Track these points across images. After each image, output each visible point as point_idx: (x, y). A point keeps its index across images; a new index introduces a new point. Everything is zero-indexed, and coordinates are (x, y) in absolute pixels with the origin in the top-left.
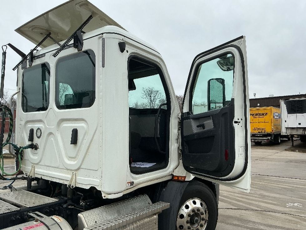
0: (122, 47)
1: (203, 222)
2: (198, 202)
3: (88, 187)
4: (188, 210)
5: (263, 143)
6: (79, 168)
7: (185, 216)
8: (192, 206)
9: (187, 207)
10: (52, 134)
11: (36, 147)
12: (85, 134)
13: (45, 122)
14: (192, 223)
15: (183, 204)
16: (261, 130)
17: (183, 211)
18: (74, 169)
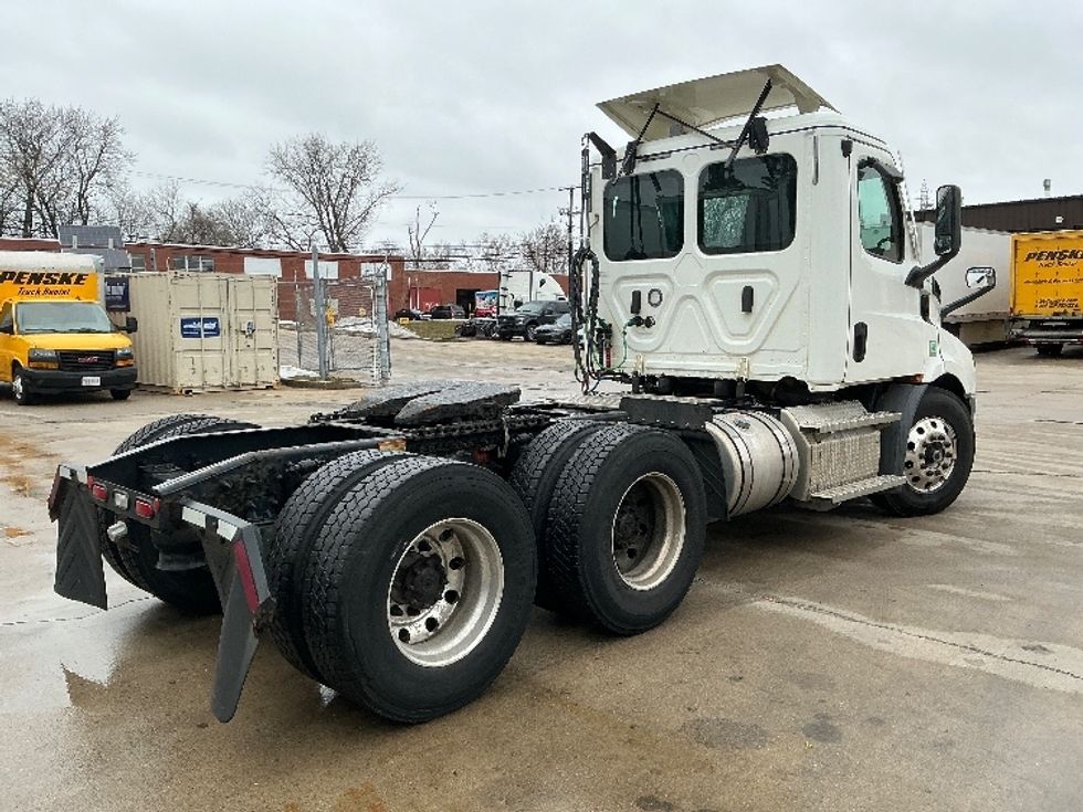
0: (846, 148)
1: (947, 461)
2: (940, 423)
3: (778, 378)
4: (923, 437)
5: (1066, 348)
6: (759, 349)
7: (916, 446)
8: (929, 430)
9: (921, 431)
10: (692, 297)
11: (649, 323)
12: (771, 294)
13: (674, 278)
14: (929, 459)
15: (914, 424)
16: (1062, 305)
17: (914, 437)
18: (746, 352)
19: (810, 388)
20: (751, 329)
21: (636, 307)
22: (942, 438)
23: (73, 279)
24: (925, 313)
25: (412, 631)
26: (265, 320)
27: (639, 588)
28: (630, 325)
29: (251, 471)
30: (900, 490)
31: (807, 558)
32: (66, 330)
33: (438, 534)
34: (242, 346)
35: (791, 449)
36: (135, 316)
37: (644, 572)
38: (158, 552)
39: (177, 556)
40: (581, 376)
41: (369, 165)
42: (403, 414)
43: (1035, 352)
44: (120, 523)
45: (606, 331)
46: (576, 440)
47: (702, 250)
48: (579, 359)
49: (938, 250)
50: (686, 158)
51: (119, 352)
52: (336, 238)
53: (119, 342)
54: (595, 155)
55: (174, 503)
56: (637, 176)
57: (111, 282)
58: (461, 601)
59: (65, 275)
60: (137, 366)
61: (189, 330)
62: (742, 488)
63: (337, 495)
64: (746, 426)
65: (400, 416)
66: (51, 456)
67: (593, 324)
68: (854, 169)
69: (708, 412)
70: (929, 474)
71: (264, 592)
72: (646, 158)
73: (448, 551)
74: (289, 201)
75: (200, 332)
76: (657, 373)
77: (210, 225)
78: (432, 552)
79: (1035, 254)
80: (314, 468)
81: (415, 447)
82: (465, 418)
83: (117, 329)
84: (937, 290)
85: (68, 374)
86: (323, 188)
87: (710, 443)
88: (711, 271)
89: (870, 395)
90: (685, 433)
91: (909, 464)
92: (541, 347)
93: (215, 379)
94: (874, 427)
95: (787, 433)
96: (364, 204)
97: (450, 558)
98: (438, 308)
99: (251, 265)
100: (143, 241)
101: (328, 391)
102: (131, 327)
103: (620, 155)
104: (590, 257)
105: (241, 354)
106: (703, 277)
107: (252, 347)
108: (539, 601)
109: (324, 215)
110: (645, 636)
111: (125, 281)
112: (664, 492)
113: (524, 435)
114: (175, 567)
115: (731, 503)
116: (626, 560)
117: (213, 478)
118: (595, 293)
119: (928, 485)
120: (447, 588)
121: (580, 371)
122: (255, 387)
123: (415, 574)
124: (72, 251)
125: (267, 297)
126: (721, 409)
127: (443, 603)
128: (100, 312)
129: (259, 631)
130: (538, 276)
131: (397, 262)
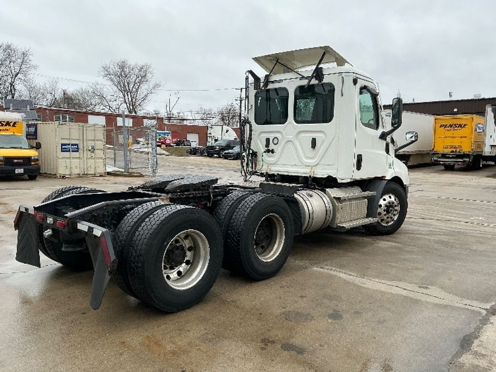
0: (355, 82)
1: (396, 213)
2: (393, 197)
3: (325, 176)
4: (385, 202)
5: (456, 167)
6: (318, 164)
7: (383, 206)
8: (388, 199)
9: (384, 200)
10: (291, 141)
11: (273, 151)
12: (323, 141)
13: (284, 133)
14: (388, 211)
15: (381, 197)
16: (454, 148)
17: (382, 202)
18: (312, 165)
19: (338, 181)
20: (315, 155)
21: (267, 145)
22: (393, 203)
23: (12, 124)
24: (387, 151)
25: (172, 276)
26: (100, 145)
27: (265, 261)
28: (265, 152)
29: (106, 209)
30: (375, 224)
31: (335, 251)
32: (9, 147)
33: (183, 237)
34: (89, 156)
35: (329, 206)
36: (40, 142)
37: (267, 255)
38: (62, 243)
39: (71, 245)
40: (243, 174)
41: (148, 75)
42: (168, 187)
43: (443, 168)
44: (49, 230)
45: (254, 154)
46: (240, 199)
47: (296, 122)
48: (243, 167)
49: (393, 125)
50: (290, 83)
51: (33, 158)
52: (131, 107)
53: (32, 153)
54: (251, 79)
55: (73, 222)
56: (269, 89)
57: (29, 126)
58: (192, 264)
59: (8, 122)
60: (40, 164)
61: (64, 148)
62: (309, 221)
63: (142, 219)
64: (311, 196)
65: (167, 188)
66: (4, 204)
67: (249, 152)
68: (358, 90)
69: (296, 190)
70: (388, 218)
71: (113, 257)
72: (273, 82)
73: (187, 244)
74: (110, 89)
75: (70, 150)
76: (276, 173)
77: (72, 99)
78: (180, 244)
79: (444, 125)
80: (132, 209)
81: (173, 201)
82: (195, 190)
83: (32, 148)
84: (393, 141)
85: (9, 168)
86: (126, 84)
87: (296, 202)
88: (298, 131)
89: (363, 184)
90: (286, 198)
91: (380, 214)
92: (225, 160)
93: (76, 171)
94: (365, 198)
95: (328, 199)
96: (145, 92)
97: (187, 246)
98: (179, 141)
99: (92, 119)
100: (40, 106)
101: (129, 178)
102: (38, 147)
103: (262, 80)
104: (248, 123)
105: (88, 161)
106: (296, 133)
107: (94, 157)
108: (224, 266)
109: (127, 97)
110: (267, 281)
111: (35, 126)
112: (277, 222)
113: (219, 198)
114: (70, 250)
115: (304, 228)
116: (260, 250)
117: (90, 212)
118: (250, 138)
119: (388, 222)
120: (186, 259)
121: (243, 172)
122: (94, 175)
123: (174, 252)
124: (10, 111)
125: (101, 135)
126: (301, 188)
127: (184, 264)
128: (23, 139)
129: (110, 273)
130: (225, 128)
131: (160, 120)
